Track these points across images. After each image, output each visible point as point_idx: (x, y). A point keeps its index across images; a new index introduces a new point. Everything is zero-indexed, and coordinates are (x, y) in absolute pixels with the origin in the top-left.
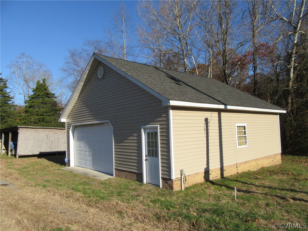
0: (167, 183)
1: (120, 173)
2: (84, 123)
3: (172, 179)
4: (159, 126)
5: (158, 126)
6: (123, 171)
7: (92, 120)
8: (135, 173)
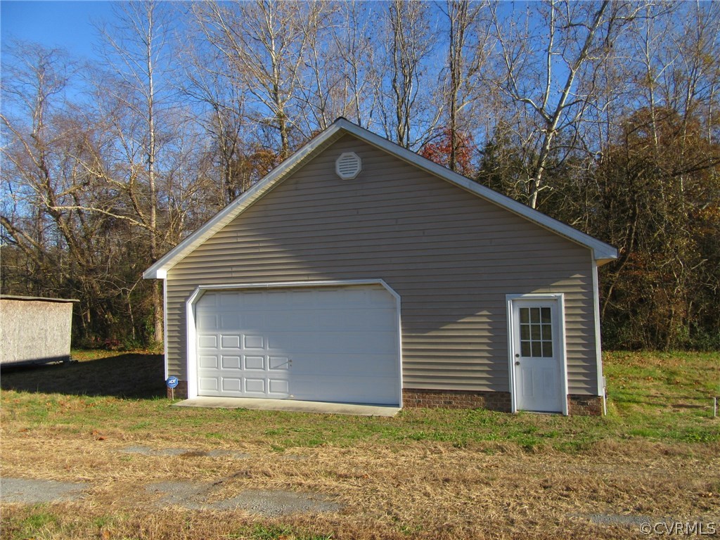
0: (583, 404)
1: (423, 398)
2: (268, 284)
3: (599, 395)
4: (563, 295)
5: (560, 297)
6: (435, 393)
7: (306, 278)
8: (479, 393)
